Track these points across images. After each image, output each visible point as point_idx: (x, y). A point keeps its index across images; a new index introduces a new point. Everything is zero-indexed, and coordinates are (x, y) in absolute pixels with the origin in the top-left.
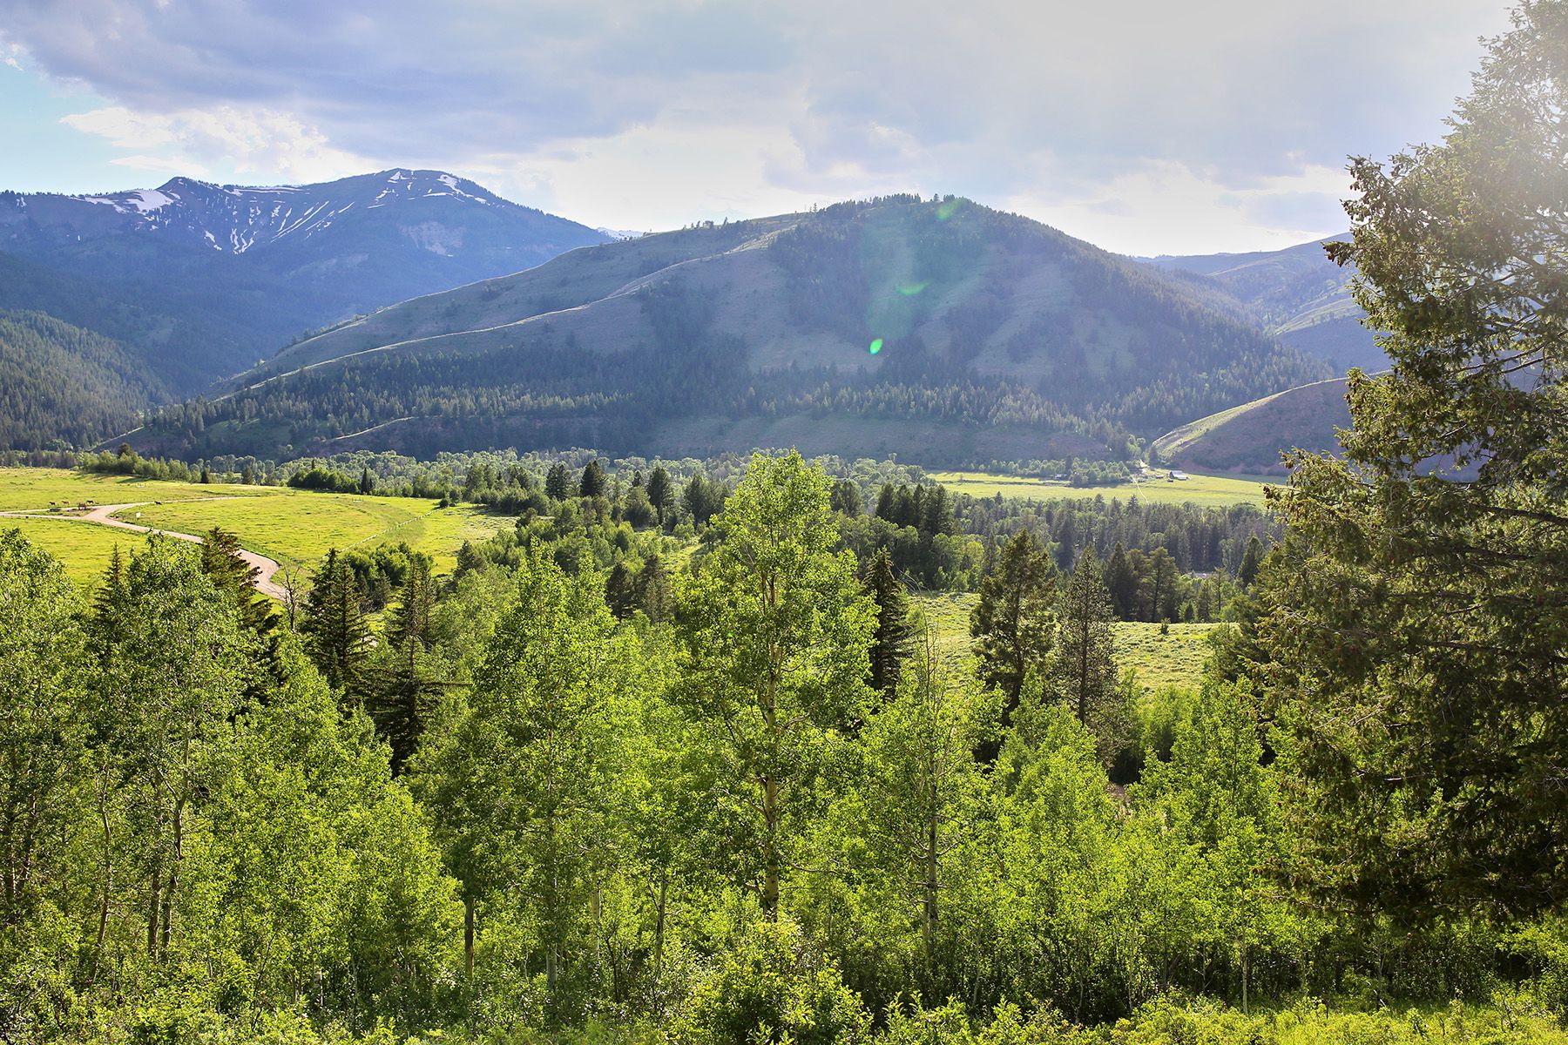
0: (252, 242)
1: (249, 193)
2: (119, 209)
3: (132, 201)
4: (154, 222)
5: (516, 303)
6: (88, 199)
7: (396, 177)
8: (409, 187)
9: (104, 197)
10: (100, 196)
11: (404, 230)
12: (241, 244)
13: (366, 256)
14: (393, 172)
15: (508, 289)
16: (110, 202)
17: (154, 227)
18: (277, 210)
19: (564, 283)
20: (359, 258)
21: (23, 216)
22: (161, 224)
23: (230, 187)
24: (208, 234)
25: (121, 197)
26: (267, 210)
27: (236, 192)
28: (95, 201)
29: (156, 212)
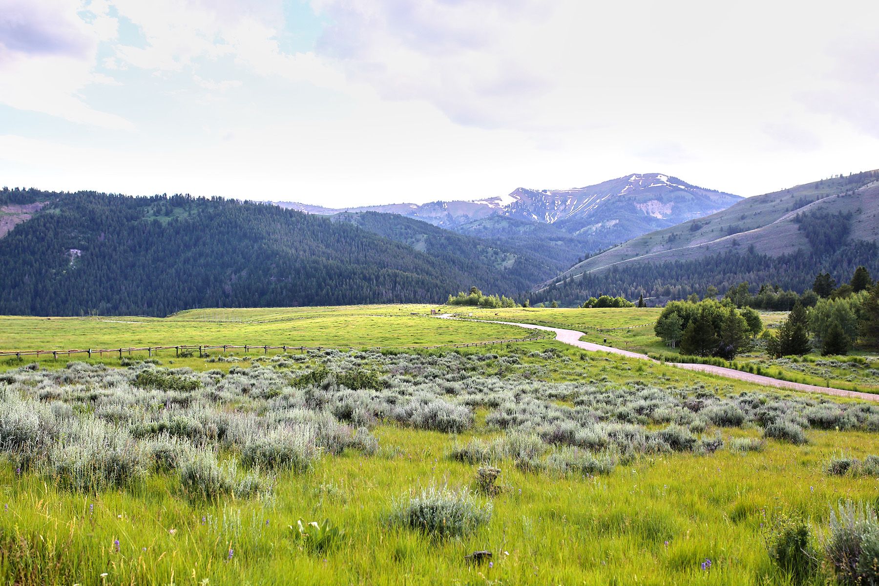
0: (556, 219)
1: (555, 194)
2: (490, 206)
3: (496, 201)
4: (507, 211)
5: (712, 231)
6: (476, 202)
7: (633, 178)
8: (640, 183)
9: (484, 200)
10: (482, 200)
11: (638, 206)
12: (550, 219)
13: (617, 221)
14: (631, 176)
15: (707, 224)
16: (486, 203)
17: (507, 214)
18: (569, 201)
19: (743, 218)
20: (614, 222)
21: (446, 213)
22: (511, 213)
23: (545, 191)
24: (534, 216)
25: (491, 200)
26: (564, 202)
27: (548, 193)
28: (479, 203)
29: (508, 206)
